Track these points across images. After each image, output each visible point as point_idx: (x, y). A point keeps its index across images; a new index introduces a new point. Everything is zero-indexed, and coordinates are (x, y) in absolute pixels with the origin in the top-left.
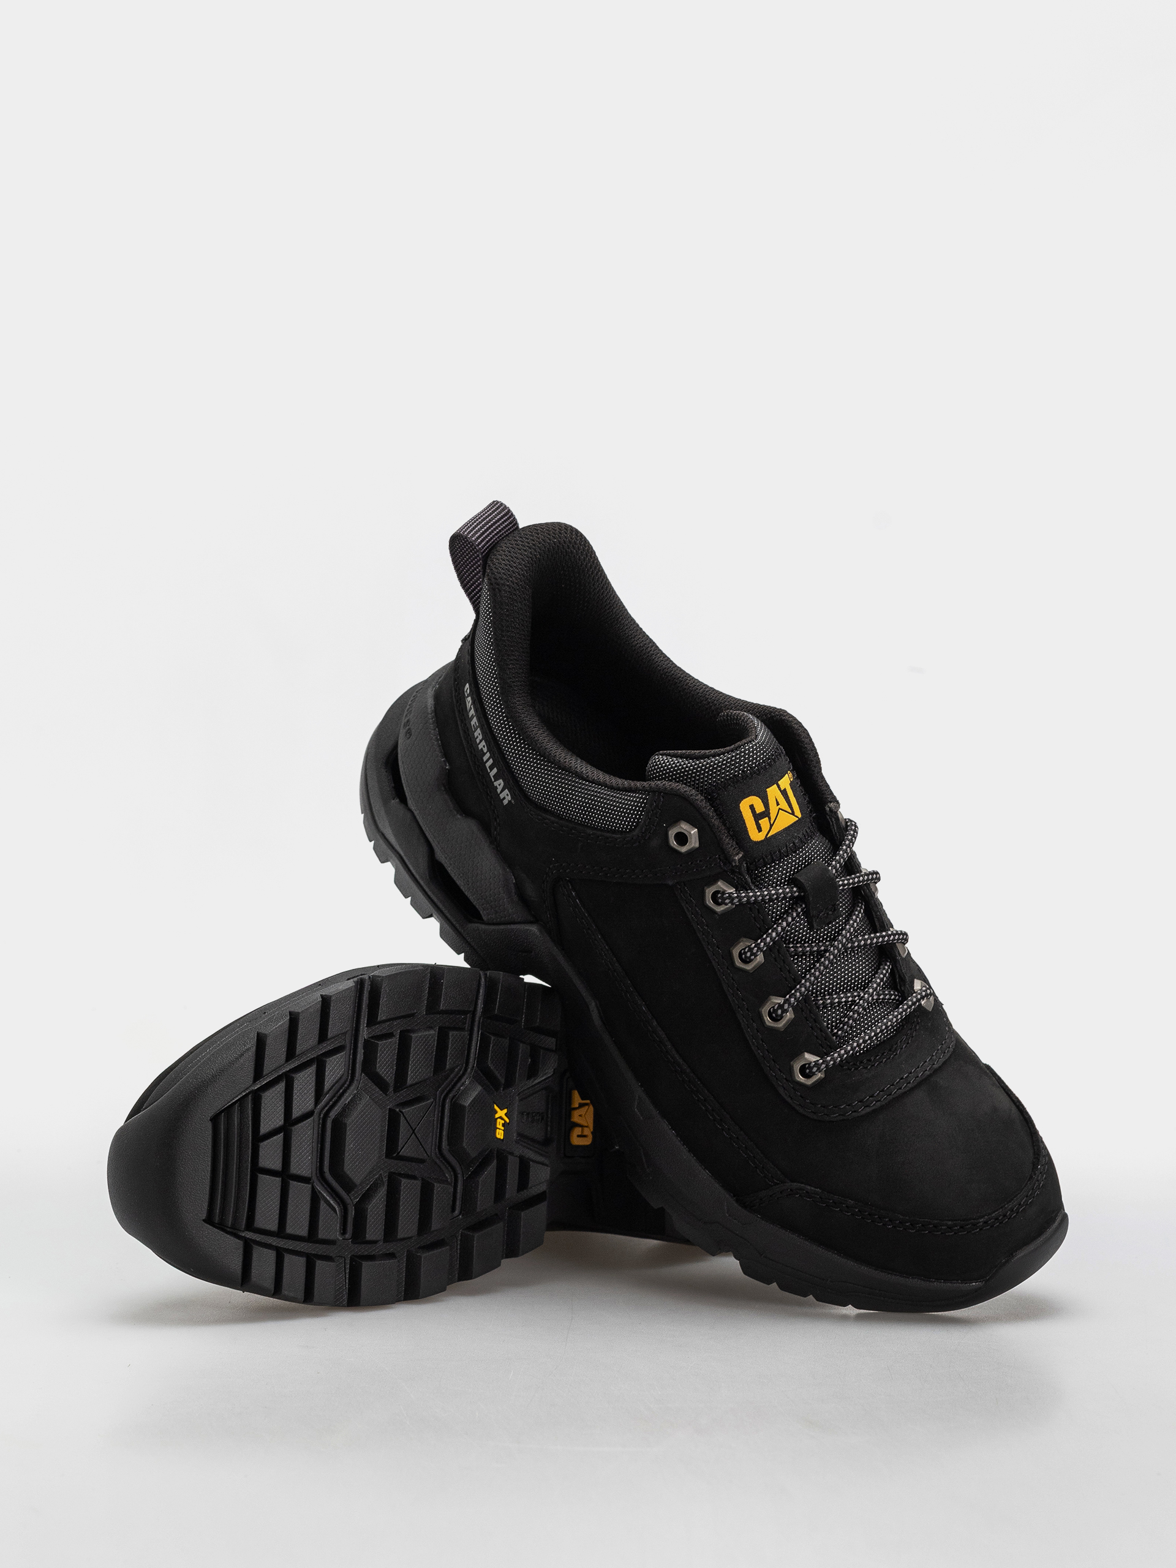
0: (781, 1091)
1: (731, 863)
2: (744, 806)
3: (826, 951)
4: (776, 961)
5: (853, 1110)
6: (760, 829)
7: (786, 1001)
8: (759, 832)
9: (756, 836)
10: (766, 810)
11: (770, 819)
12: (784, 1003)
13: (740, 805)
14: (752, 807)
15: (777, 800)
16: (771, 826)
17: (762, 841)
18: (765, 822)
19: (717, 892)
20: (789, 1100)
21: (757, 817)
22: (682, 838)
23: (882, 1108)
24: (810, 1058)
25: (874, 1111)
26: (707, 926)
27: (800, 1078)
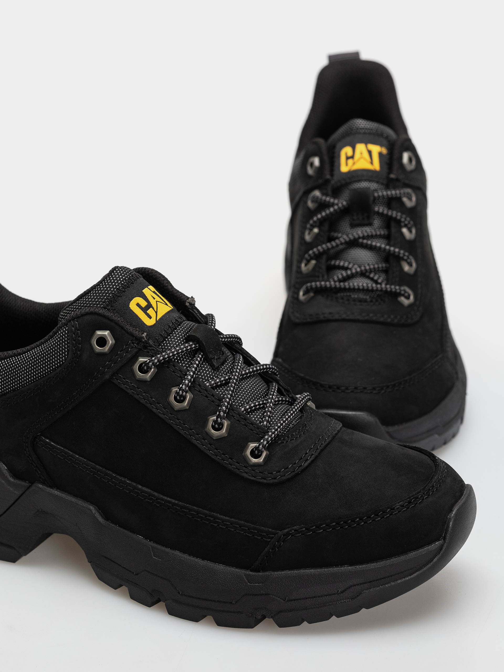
0: (245, 475)
1: (141, 341)
2: (133, 305)
3: (230, 379)
4: (201, 392)
5: (299, 466)
6: (150, 317)
7: (219, 416)
8: (150, 319)
9: (149, 322)
10: (148, 304)
11: (153, 308)
12: (217, 418)
13: (130, 306)
14: (138, 305)
15: (152, 296)
16: (156, 312)
17: (155, 324)
18: (150, 311)
19: (141, 365)
20: (253, 478)
21: (145, 310)
22: (102, 341)
23: (316, 458)
24: (252, 445)
25: (312, 461)
26: (144, 393)
27: (254, 460)
